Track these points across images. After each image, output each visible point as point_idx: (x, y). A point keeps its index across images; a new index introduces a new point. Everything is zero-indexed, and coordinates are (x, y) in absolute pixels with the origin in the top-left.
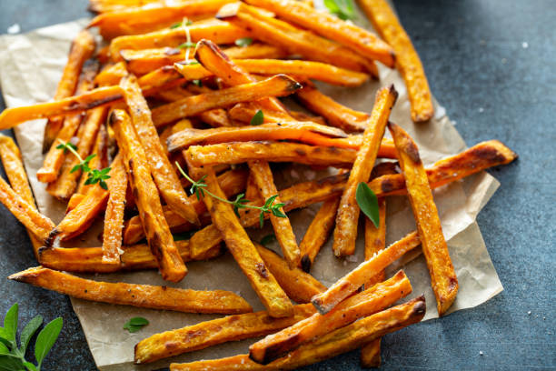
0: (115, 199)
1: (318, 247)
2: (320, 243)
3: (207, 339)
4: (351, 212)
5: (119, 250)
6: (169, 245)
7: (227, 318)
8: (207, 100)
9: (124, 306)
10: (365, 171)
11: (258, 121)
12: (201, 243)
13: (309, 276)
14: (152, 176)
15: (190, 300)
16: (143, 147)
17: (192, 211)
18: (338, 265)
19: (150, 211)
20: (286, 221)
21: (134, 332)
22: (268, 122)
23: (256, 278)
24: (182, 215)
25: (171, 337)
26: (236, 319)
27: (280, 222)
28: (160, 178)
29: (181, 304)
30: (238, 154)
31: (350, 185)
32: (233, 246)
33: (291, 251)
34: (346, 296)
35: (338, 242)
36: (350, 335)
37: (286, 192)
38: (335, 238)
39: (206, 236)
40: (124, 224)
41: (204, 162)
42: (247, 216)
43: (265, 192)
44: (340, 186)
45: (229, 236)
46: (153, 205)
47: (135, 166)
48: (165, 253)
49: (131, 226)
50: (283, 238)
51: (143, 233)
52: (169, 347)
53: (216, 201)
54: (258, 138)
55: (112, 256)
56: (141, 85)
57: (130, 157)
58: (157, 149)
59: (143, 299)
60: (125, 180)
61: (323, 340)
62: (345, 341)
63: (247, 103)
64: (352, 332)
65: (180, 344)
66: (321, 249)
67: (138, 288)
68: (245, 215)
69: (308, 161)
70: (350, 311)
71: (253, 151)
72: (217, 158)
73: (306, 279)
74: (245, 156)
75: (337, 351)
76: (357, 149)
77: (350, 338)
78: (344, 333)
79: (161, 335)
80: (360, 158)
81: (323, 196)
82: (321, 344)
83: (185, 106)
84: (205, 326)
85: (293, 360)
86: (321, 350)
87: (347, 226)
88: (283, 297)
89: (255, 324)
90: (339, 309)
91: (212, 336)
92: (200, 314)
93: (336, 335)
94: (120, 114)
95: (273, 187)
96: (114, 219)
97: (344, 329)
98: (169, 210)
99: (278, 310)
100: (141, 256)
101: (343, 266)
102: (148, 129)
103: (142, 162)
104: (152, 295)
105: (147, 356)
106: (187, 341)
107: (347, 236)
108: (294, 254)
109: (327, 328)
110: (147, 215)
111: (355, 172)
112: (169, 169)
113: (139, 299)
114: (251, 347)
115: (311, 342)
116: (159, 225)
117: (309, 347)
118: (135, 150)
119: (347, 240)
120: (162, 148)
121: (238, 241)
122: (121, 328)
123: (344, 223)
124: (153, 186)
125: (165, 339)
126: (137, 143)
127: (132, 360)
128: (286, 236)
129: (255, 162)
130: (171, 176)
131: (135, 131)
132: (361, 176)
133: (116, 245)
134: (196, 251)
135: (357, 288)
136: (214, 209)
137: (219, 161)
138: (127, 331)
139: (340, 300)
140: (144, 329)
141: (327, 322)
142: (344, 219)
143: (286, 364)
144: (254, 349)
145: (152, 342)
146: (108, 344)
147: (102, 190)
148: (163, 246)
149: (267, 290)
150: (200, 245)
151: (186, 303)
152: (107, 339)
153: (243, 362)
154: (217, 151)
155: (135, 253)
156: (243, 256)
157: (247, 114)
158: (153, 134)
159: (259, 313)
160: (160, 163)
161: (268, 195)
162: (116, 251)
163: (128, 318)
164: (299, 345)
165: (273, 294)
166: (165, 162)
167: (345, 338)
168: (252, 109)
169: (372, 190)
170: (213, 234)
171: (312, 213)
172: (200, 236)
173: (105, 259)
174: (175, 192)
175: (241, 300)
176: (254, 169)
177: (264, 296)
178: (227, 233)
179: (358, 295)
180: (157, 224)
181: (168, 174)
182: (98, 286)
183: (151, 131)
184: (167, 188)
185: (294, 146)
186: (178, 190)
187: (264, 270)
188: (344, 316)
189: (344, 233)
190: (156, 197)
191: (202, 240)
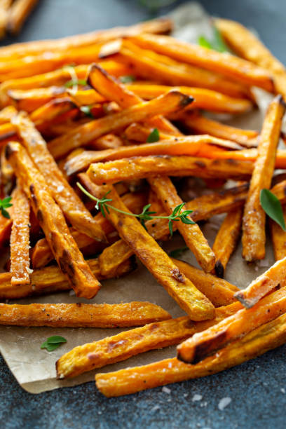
0: (19, 223)
1: (228, 254)
2: (230, 251)
3: (129, 348)
4: (257, 217)
5: (27, 268)
6: (79, 262)
7: (147, 326)
8: (100, 125)
9: (39, 327)
10: (265, 178)
11: (155, 138)
12: (111, 259)
13: (224, 281)
14: (54, 199)
15: (107, 314)
16: (42, 174)
17: (98, 229)
18: (250, 271)
19: (56, 231)
20: (196, 227)
21: (52, 351)
22: (164, 139)
23: (173, 284)
24: (89, 235)
25: (93, 349)
26: (156, 326)
27: (190, 229)
28: (62, 201)
29: (98, 318)
30: (140, 168)
31: (253, 192)
32: (145, 256)
33: (206, 254)
34: (267, 291)
35: (248, 248)
36: (277, 329)
37: (190, 204)
38: (244, 245)
39: (115, 252)
40: (30, 245)
41: (107, 177)
42: (155, 229)
43: (171, 203)
44: (242, 196)
45: (139, 246)
46: (59, 225)
47: (37, 190)
48: (76, 269)
49: (38, 248)
50: (195, 243)
51: (52, 254)
52: (92, 358)
53: (121, 216)
54: (157, 153)
55: (21, 276)
56: (33, 120)
57: (30, 183)
58: (55, 174)
59: (59, 317)
60: (27, 206)
61: (250, 337)
62: (273, 335)
63: (141, 123)
64: (279, 325)
65: (102, 355)
66: (232, 256)
67: (52, 307)
68: (152, 229)
69: (208, 174)
70: (274, 305)
71: (154, 164)
72: (119, 173)
73: (222, 284)
74: (147, 169)
75: (265, 347)
76: (254, 160)
77: (278, 332)
78: (271, 328)
79: (83, 347)
80: (258, 167)
81: (227, 206)
82: (249, 341)
83: (78, 136)
84: (126, 335)
85: (222, 359)
86: (249, 347)
87: (255, 230)
88: (203, 299)
89: (176, 329)
90: (263, 305)
91: (134, 345)
92: (118, 327)
93: (263, 331)
94: (15, 146)
95: (178, 198)
96: (20, 242)
97: (271, 324)
98: (75, 230)
99: (199, 312)
100: (51, 278)
101: (255, 271)
102: (45, 157)
103: (42, 187)
104: (67, 312)
105: (70, 369)
106: (110, 352)
107: (257, 240)
108: (208, 257)
109: (253, 324)
110: (54, 235)
111: (256, 180)
112: (70, 192)
113: (55, 317)
114: (179, 347)
115: (238, 339)
116: (67, 242)
117: (235, 345)
118: (34, 177)
119: (256, 244)
120: (60, 173)
121: (149, 251)
122: (39, 348)
123: (251, 228)
124: (57, 208)
125: (86, 351)
126: (35, 170)
127: (54, 375)
128: (198, 240)
129: (156, 177)
130: (73, 198)
131: (32, 159)
132: (262, 182)
133: (24, 265)
134: (107, 267)
135: (276, 285)
136: (120, 224)
137: (121, 175)
138: (45, 351)
139: (263, 295)
140: (62, 347)
141: (253, 317)
142: (251, 224)
143: (215, 365)
144: (183, 349)
145: (74, 355)
146: (28, 363)
147: (4, 219)
148: (74, 262)
149: (185, 294)
150: (110, 261)
151: (103, 317)
152: (26, 359)
153: (170, 365)
154: (119, 166)
155: (45, 276)
156: (156, 265)
157: (143, 133)
158: (50, 162)
159: (179, 319)
160: (61, 187)
161: (173, 206)
162: (25, 270)
163: (45, 339)
164: (226, 344)
165: (192, 297)
166: (65, 187)
167: (271, 332)
168: (147, 128)
169: (275, 195)
170: (122, 248)
171: (216, 227)
172: (109, 252)
173: (14, 280)
174: (80, 213)
175: (159, 308)
176: (156, 184)
177: (184, 300)
178: (137, 244)
179: (278, 291)
180: (65, 242)
181: (70, 197)
182: (11, 309)
183: (48, 159)
184: (71, 209)
185: (193, 160)
186: (82, 211)
187: (180, 276)
188: (269, 311)
189: (254, 237)
190: (61, 217)
191: (111, 256)
